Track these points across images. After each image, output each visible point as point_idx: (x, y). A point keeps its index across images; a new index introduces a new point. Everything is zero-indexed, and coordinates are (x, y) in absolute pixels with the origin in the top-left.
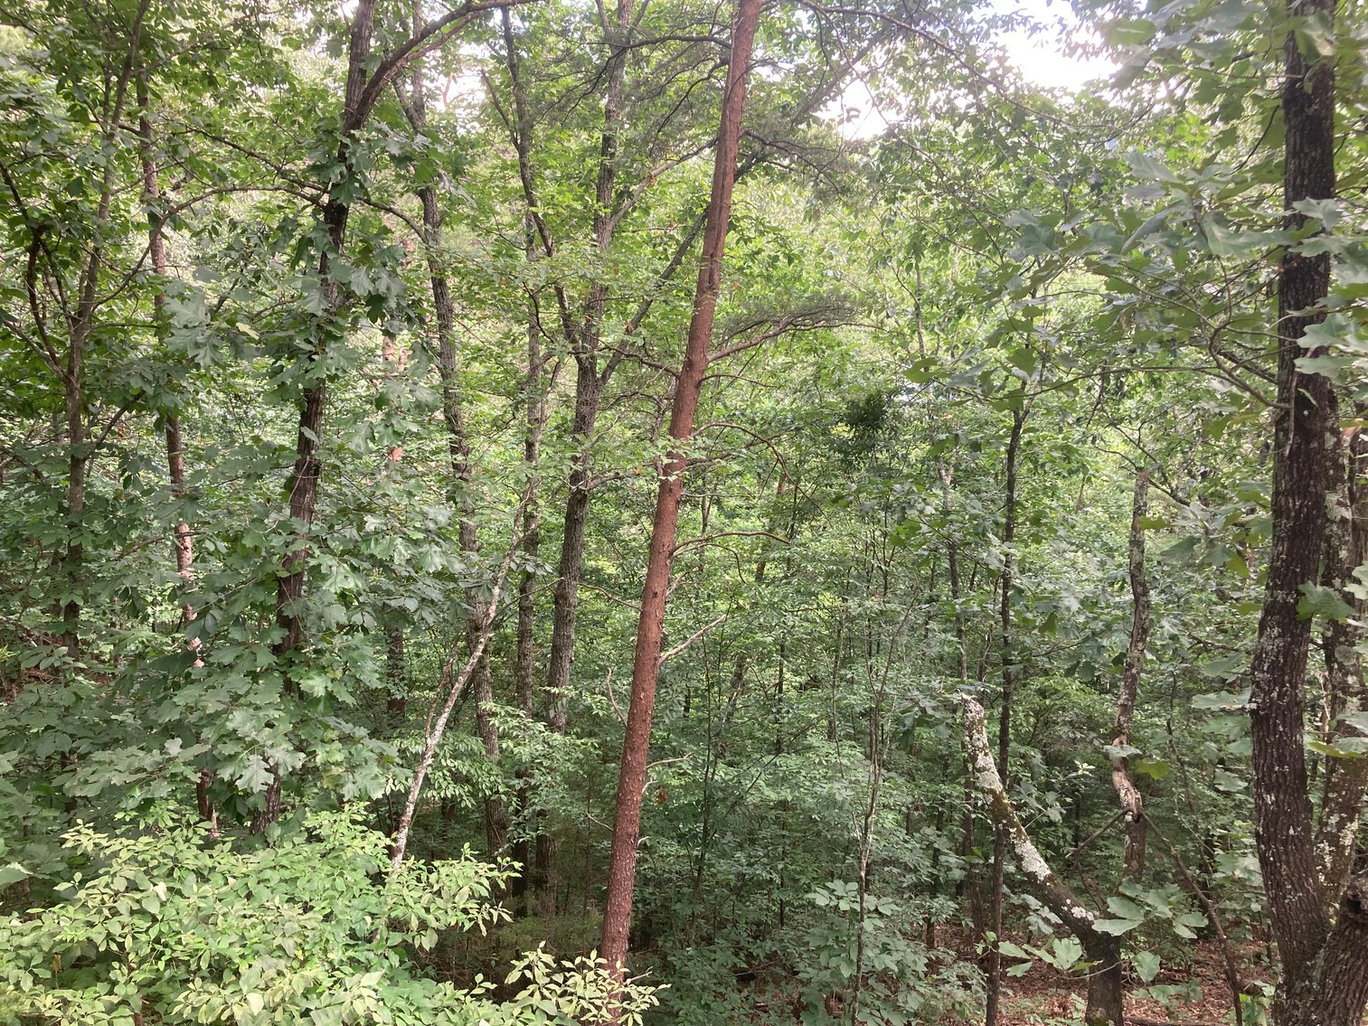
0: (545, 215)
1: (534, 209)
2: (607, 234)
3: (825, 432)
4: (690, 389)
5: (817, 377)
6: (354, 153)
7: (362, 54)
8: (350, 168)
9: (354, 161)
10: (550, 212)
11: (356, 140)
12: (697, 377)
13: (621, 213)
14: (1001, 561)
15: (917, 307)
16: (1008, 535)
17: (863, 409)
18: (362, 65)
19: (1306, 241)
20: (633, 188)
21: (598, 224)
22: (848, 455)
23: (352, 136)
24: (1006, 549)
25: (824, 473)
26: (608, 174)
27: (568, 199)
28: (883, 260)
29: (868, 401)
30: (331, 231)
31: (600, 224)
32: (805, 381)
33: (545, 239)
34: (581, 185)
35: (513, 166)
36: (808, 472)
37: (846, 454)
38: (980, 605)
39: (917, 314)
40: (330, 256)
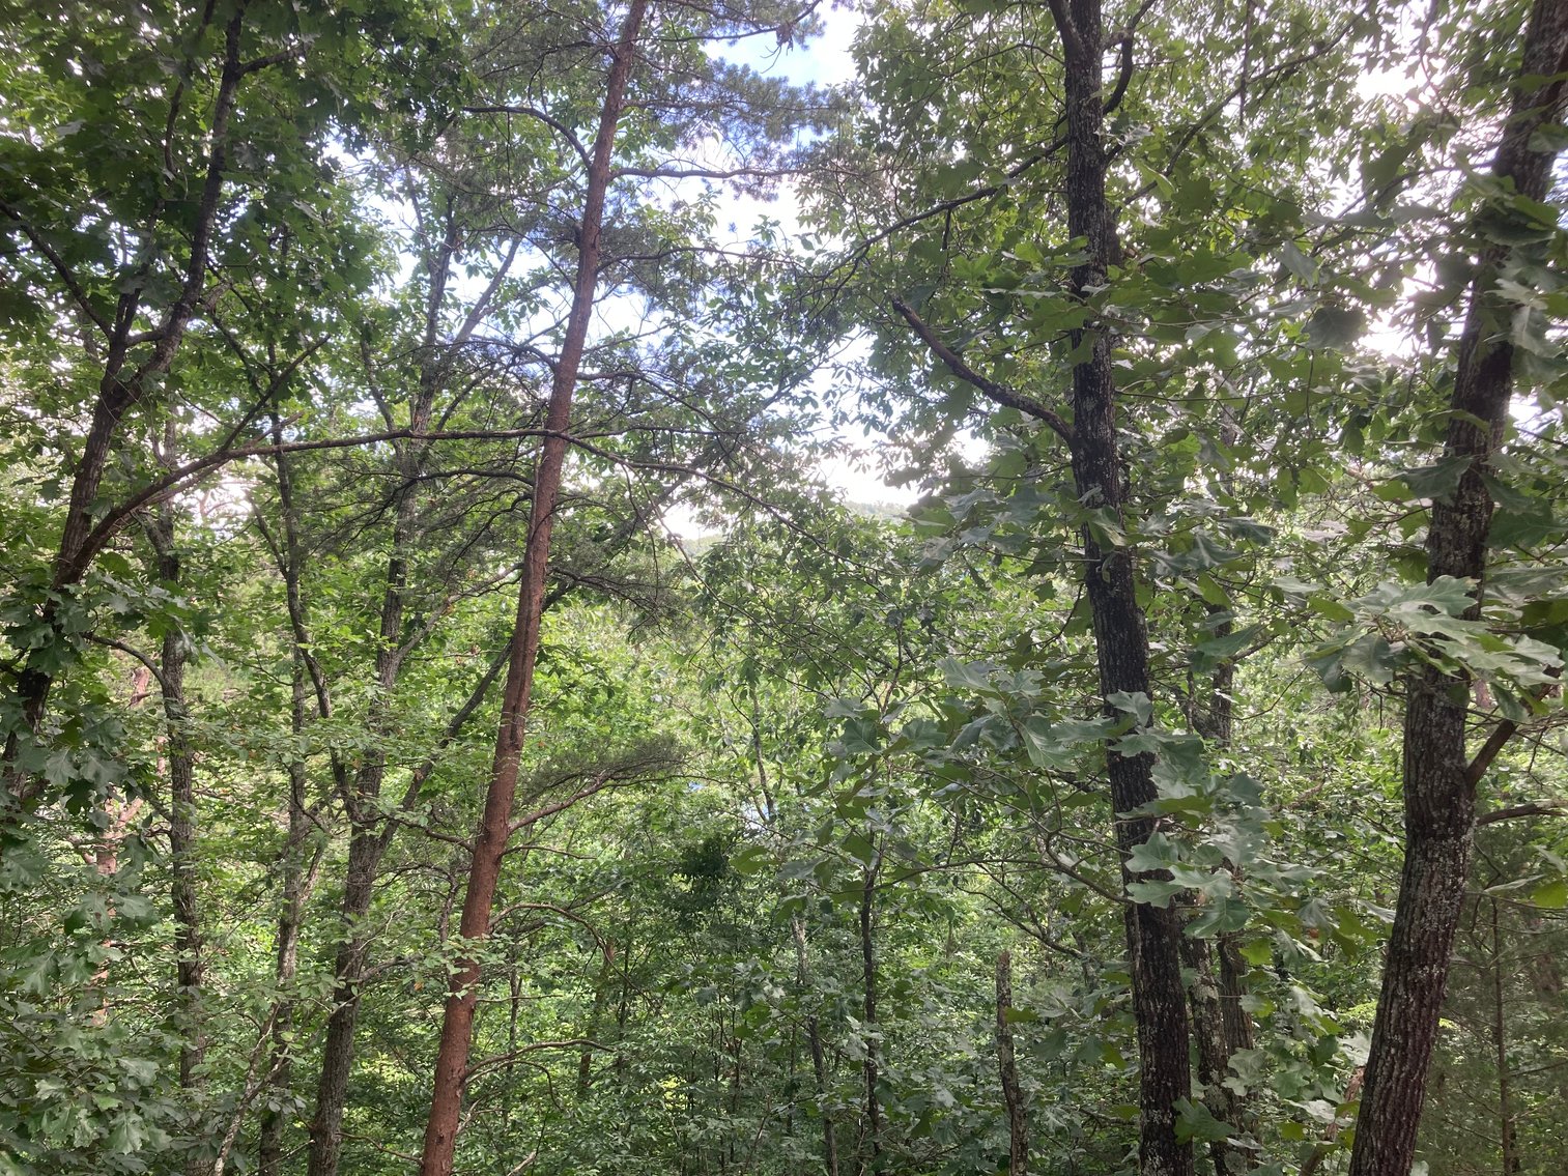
0: (316, 652)
1: (303, 646)
2: (393, 669)
3: (659, 885)
4: (487, 866)
5: (646, 821)
6: (66, 612)
7: (87, 497)
8: (58, 629)
9: (64, 621)
10: (323, 648)
11: (71, 597)
12: (496, 850)
13: (411, 645)
14: (863, 1049)
15: (756, 735)
16: (869, 1014)
17: (701, 855)
18: (86, 510)
19: (1124, 738)
20: (425, 615)
21: (381, 659)
22: (686, 912)
23: (65, 592)
24: (867, 1034)
25: (660, 933)
26: (394, 603)
27: (346, 632)
28: (716, 683)
29: (706, 846)
30: (26, 705)
31: (385, 658)
32: (633, 827)
33: (315, 679)
34: (362, 615)
35: (279, 596)
36: (641, 932)
37: (684, 911)
38: (845, 1101)
39: (756, 741)
40: (21, 737)
